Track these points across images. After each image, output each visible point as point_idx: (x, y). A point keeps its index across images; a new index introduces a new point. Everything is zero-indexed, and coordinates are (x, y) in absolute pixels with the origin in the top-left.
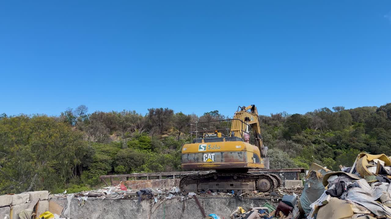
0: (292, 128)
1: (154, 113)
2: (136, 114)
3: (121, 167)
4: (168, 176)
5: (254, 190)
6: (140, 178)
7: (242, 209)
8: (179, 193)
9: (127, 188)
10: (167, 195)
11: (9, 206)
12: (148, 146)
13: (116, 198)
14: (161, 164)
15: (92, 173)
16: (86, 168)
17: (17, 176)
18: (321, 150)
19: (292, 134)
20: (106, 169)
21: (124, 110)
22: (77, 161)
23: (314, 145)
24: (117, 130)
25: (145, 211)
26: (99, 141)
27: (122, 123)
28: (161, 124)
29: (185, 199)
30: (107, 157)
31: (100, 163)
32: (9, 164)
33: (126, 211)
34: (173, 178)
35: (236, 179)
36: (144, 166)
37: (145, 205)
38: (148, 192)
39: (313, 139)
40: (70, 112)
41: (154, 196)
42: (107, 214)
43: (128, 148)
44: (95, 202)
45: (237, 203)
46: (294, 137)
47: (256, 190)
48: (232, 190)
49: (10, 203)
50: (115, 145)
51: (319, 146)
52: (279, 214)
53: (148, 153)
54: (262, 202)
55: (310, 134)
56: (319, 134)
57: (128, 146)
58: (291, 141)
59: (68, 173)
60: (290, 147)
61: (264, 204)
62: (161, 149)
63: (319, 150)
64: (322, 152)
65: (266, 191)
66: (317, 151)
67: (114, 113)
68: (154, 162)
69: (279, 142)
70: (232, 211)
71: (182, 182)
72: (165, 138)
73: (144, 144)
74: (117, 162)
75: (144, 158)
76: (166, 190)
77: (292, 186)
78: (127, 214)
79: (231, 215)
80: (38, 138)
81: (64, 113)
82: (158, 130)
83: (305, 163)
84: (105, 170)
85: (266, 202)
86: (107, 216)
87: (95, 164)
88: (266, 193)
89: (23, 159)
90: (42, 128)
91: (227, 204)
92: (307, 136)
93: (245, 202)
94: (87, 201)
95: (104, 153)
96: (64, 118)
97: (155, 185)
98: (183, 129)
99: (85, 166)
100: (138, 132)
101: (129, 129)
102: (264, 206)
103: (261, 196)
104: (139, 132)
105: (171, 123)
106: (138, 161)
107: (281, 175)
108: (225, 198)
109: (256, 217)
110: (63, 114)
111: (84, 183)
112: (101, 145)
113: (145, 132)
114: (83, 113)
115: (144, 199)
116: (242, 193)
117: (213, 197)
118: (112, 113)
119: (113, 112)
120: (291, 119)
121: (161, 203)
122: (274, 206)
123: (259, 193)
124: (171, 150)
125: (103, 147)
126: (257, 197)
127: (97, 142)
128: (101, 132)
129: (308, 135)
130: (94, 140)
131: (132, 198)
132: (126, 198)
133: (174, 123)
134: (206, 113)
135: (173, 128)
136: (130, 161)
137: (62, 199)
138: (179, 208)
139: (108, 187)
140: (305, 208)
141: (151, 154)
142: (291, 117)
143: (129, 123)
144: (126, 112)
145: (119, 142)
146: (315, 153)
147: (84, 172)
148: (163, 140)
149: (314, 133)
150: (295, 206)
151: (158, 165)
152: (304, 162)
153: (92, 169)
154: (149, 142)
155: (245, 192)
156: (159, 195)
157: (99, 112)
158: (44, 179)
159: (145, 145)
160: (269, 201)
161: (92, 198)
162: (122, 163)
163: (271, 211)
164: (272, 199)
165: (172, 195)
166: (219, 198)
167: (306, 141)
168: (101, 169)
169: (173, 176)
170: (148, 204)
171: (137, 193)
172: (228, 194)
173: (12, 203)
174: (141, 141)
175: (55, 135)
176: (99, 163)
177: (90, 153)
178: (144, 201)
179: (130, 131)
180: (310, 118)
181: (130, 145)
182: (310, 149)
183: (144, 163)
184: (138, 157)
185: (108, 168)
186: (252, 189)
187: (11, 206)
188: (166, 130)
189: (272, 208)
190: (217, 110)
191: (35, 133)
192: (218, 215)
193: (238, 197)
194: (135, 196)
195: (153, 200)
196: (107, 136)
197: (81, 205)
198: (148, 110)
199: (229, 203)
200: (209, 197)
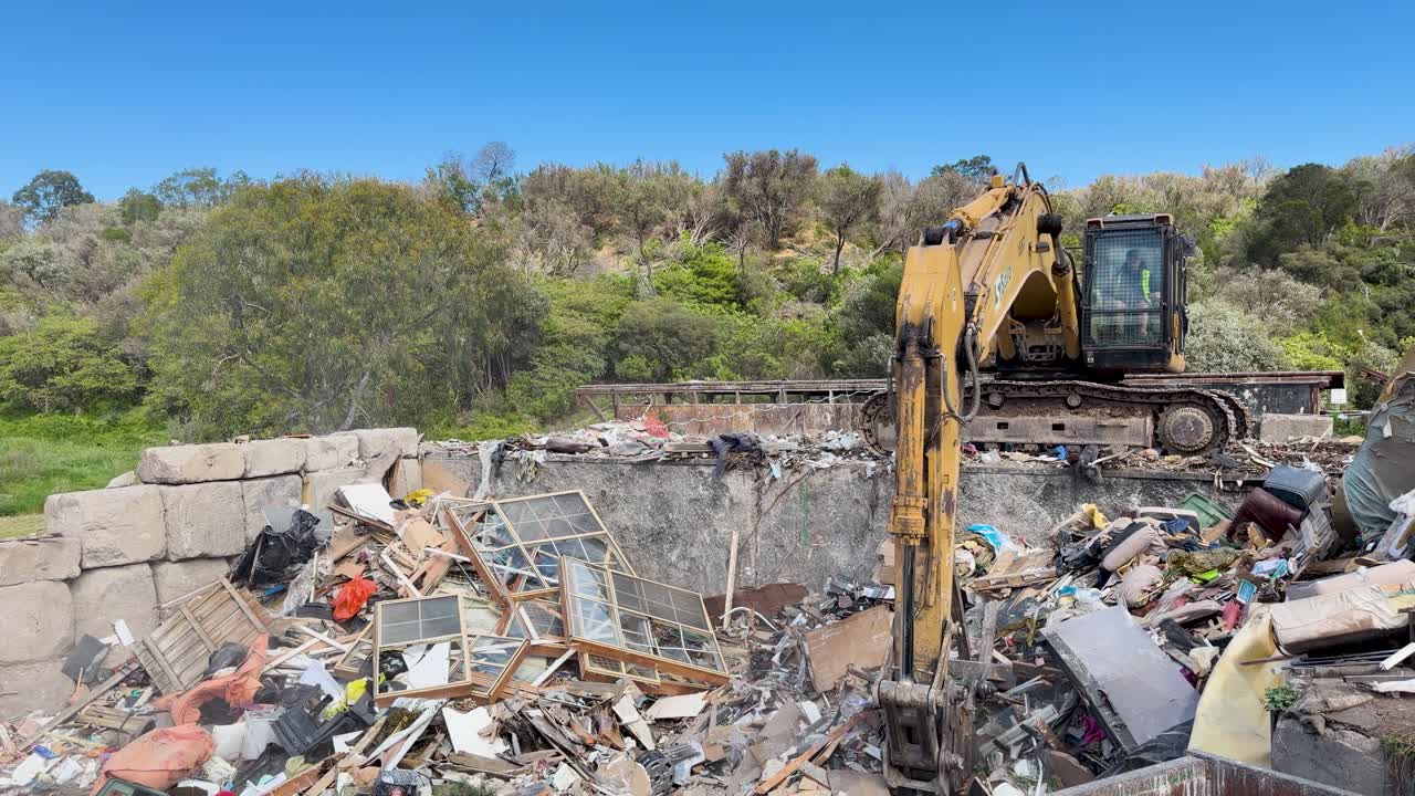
0: (1287, 220)
1: (747, 170)
2: (679, 173)
3: (635, 362)
4: (810, 395)
5: (1146, 448)
6: (710, 397)
7: (1096, 511)
8: (856, 451)
9: (670, 430)
10: (815, 456)
11: (297, 473)
12: (725, 289)
13: (641, 459)
14: (774, 354)
15: (542, 379)
16: (524, 364)
17: (305, 380)
18: (1396, 309)
19: (1282, 245)
20: (586, 369)
21: (639, 161)
22: (494, 336)
23: (1368, 288)
24: (617, 232)
25: (738, 504)
26: (557, 272)
27: (635, 208)
28: (770, 212)
29: (879, 470)
30: (588, 325)
31: (568, 348)
32: (279, 340)
33: (675, 503)
34: (827, 401)
35: (1078, 407)
36: (715, 360)
37: (739, 485)
38: (748, 444)
39: (1370, 264)
40: (455, 166)
41: (768, 459)
42: (613, 511)
43: (657, 297)
44: (570, 470)
45: (1075, 489)
46: (1292, 258)
47: (1153, 447)
48: (1058, 445)
49: (301, 463)
50: (613, 287)
51: (1392, 295)
52: (1246, 533)
53: (727, 316)
54: (1177, 490)
55: (1358, 246)
56: (1393, 245)
57: (658, 288)
58: (1279, 273)
59: (466, 376)
60: (1270, 296)
61: (1183, 495)
62: (774, 303)
63: (1388, 309)
64: (1402, 315)
65: (1194, 453)
66: (1381, 311)
67: (605, 171)
68: (747, 346)
69: (1227, 279)
70: (1056, 517)
71: (869, 412)
72: (787, 262)
73: (713, 282)
74: (623, 346)
75: (715, 331)
76: (805, 441)
77: (1291, 438)
78: (680, 512)
79: (1055, 531)
80: (366, 256)
81: (436, 170)
82: (760, 232)
83: (1326, 356)
84: (583, 372)
85: (1191, 489)
86: (614, 514)
87: (550, 348)
88: (1194, 458)
89: (324, 325)
90: (373, 220)
91: (1039, 492)
92: (1347, 254)
93: (1109, 487)
94: (543, 465)
95: (577, 314)
96: (435, 189)
97: (763, 420)
98: (854, 231)
99: (518, 356)
100: (688, 242)
101: (658, 228)
102: (1181, 505)
103: (1172, 467)
104: (693, 240)
105: (808, 205)
106: (693, 344)
107: (1247, 394)
108: (1031, 474)
109: (1152, 545)
110: (432, 176)
111: (519, 411)
112: (565, 284)
113: (716, 239)
114: (500, 173)
115: (734, 467)
116: (1099, 457)
117: (985, 469)
118: (599, 170)
119: (601, 165)
120: (1286, 184)
121: (793, 480)
122: (1223, 505)
123: (1166, 458)
124: (809, 306)
125: (572, 293)
126: (1155, 470)
127: (551, 274)
128: (565, 241)
129: (1347, 249)
130: (543, 266)
131: (692, 461)
132: (674, 459)
133: (818, 208)
134: (942, 166)
135: (816, 224)
136: (666, 344)
137: (462, 457)
138: (857, 501)
139: (607, 425)
140: (1361, 512)
141: (738, 319)
142: (1286, 176)
143: (658, 207)
144: (644, 166)
145: (625, 276)
146: (1374, 321)
147: (517, 374)
148: (778, 271)
149: (1374, 240)
150: (1317, 508)
151: (762, 358)
152: (1325, 352)
153: (541, 367)
154: (729, 278)
155: (1110, 453)
156: (784, 455)
157: (553, 166)
158: (393, 394)
159: (715, 286)
160: (1204, 487)
161: (561, 457)
162: (638, 348)
163: (1211, 521)
164: (1216, 481)
165: (832, 456)
166: (1006, 471)
167: (1338, 274)
168: (569, 366)
169: (827, 393)
170: (750, 484)
171: (710, 444)
172: (1043, 457)
173: (304, 464)
174: (701, 274)
175: (419, 245)
176: (564, 345)
177: (533, 310)
178: (734, 474)
179: (662, 237)
180: (1363, 180)
181: (663, 287)
182: (1355, 304)
183: (712, 348)
184: (694, 328)
185: (593, 364)
186: (1140, 444)
187: (302, 473)
188: (790, 236)
189: (1212, 512)
190: (985, 154)
191: (353, 239)
192: (1001, 528)
193: (1083, 469)
194: (705, 455)
195: (766, 471)
196: (585, 254)
197: (524, 477)
198: (725, 156)
199: (1046, 488)
200: (968, 465)
